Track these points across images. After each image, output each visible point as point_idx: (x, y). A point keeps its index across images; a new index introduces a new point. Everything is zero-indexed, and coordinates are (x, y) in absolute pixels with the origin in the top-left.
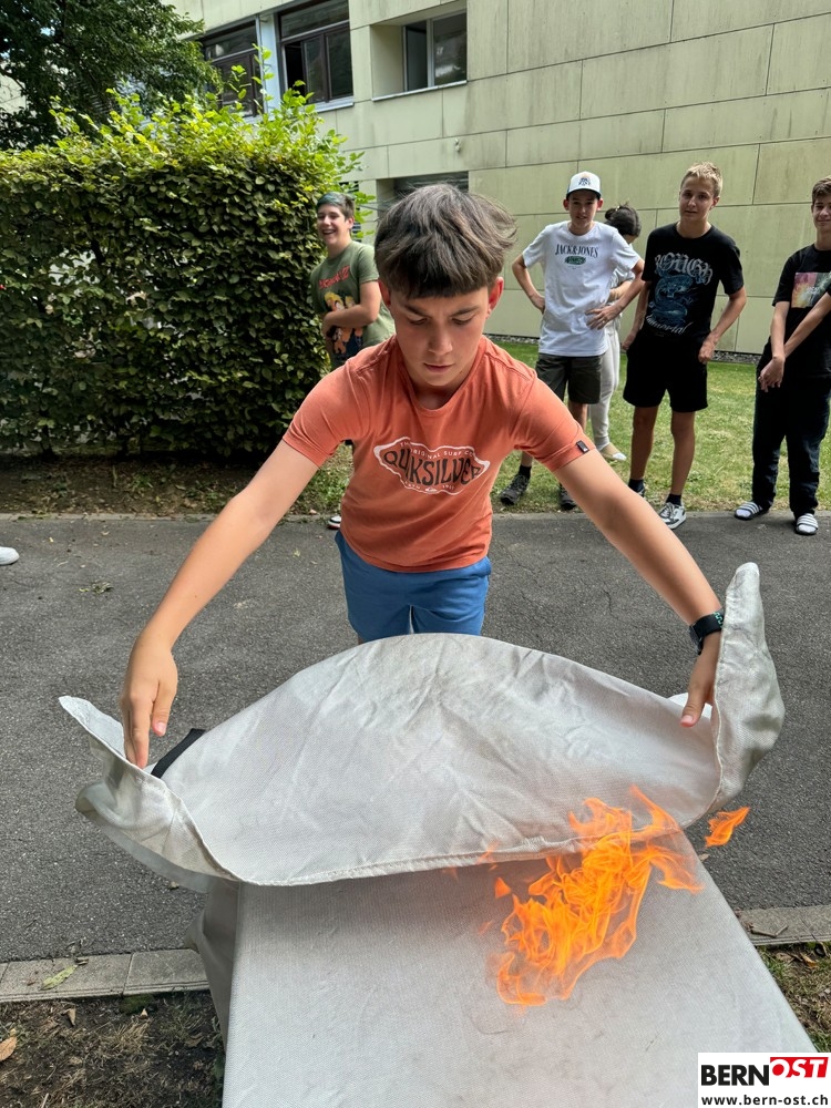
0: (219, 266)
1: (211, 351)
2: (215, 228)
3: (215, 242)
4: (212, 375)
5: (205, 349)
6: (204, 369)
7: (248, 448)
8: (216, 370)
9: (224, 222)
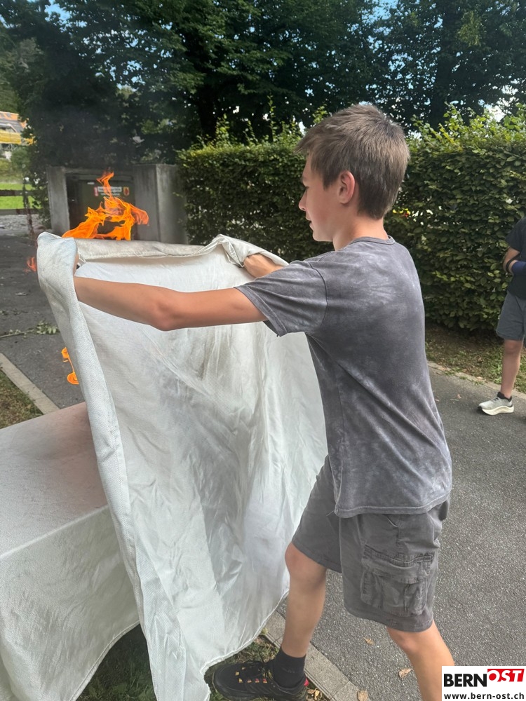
0: (470, 211)
1: (452, 261)
2: (474, 188)
3: (471, 196)
4: (449, 276)
5: (448, 261)
6: (445, 272)
7: (462, 326)
8: (452, 274)
9: (480, 185)
